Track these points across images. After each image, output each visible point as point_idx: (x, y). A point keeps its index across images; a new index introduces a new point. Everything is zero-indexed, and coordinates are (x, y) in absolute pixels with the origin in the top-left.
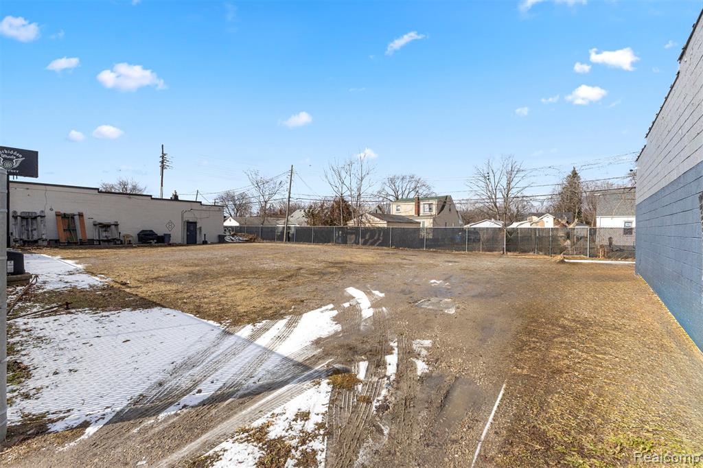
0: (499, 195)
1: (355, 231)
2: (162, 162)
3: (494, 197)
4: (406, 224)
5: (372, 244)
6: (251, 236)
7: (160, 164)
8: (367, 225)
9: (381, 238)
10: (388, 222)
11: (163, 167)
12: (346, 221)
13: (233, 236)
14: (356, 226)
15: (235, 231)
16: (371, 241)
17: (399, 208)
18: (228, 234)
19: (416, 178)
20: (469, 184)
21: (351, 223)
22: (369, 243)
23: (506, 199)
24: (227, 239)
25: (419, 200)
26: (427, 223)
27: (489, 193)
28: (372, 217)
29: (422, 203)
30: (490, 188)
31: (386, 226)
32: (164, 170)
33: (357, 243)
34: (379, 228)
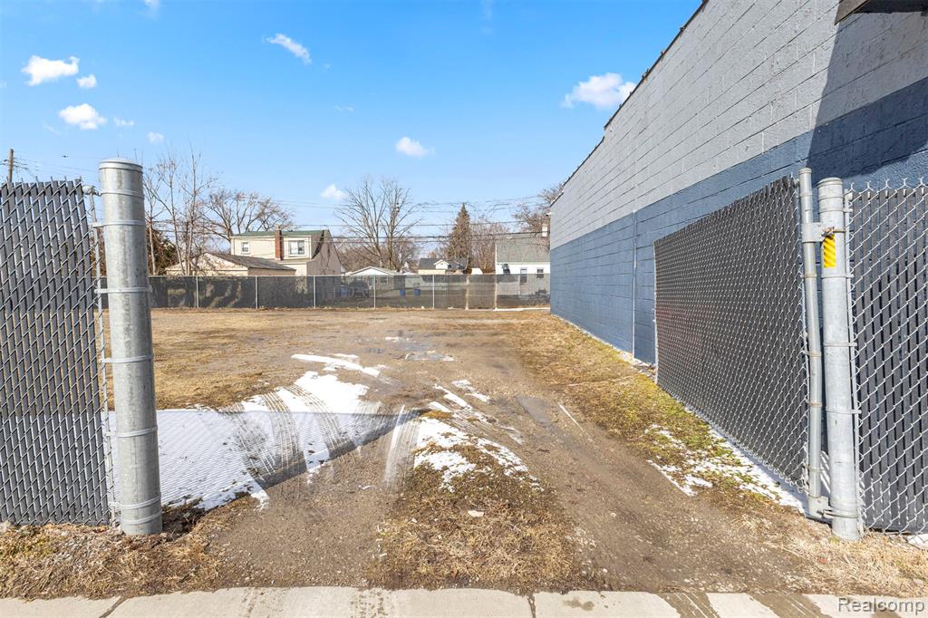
0: (382, 234)
1: (187, 283)
3: (375, 236)
4: (276, 272)
5: (223, 304)
8: (210, 274)
9: (239, 294)
10: (250, 268)
12: (164, 267)
14: (187, 274)
16: (217, 299)
17: (246, 246)
19: (261, 198)
20: (341, 215)
21: (175, 271)
22: (213, 304)
23: (390, 238)
25: (281, 234)
26: (301, 271)
27: (368, 230)
28: (219, 260)
29: (286, 240)
30: (370, 224)
31: (246, 274)
33: (190, 303)
34: (233, 277)
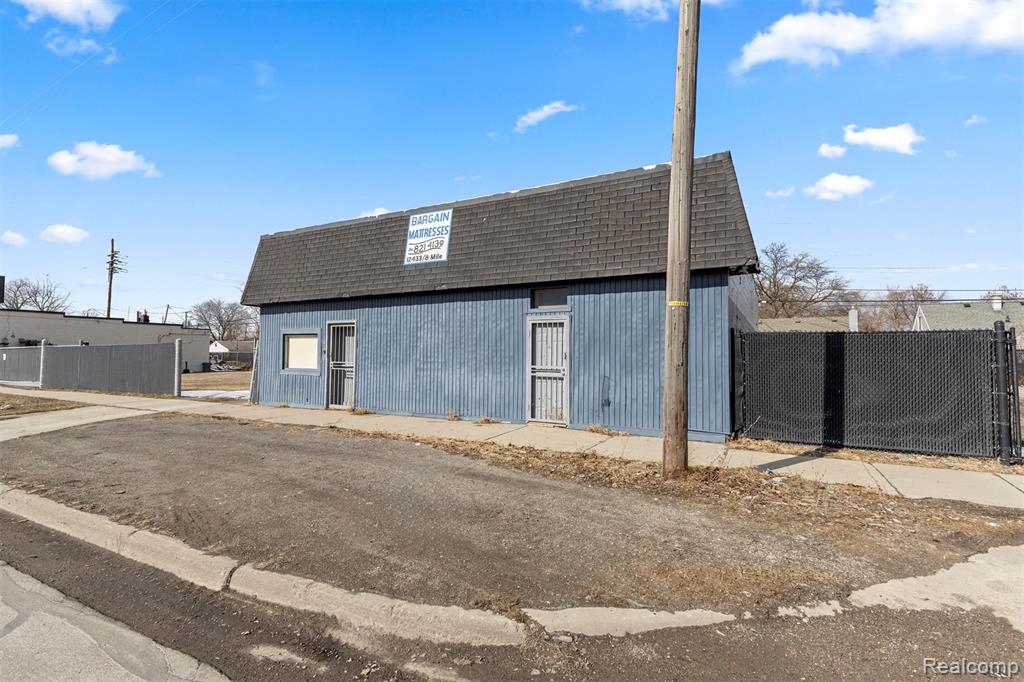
2: (112, 263)
6: (244, 365)
7: (108, 266)
11: (112, 271)
13: (220, 364)
15: (224, 359)
18: (213, 362)
24: (213, 367)
32: (114, 275)
